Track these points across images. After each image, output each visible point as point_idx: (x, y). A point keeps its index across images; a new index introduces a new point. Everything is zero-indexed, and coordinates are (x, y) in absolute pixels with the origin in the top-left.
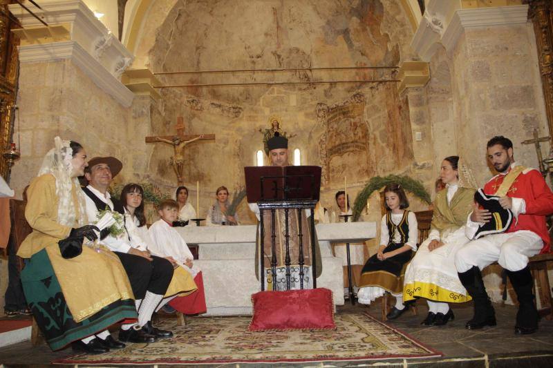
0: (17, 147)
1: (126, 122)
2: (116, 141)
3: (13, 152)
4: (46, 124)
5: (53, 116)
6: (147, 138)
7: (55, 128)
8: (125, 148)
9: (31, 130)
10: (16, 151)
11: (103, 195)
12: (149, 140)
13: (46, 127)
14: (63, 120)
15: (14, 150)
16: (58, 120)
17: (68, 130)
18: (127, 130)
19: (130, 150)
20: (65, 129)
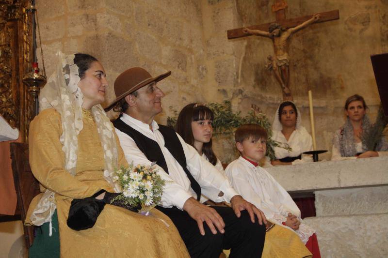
0: (40, 66)
1: (199, 11)
2: (186, 42)
3: (36, 76)
4: (79, 30)
5: (87, 16)
6: (229, 32)
7: (92, 33)
8: (202, 51)
9: (59, 40)
10: (40, 73)
11: (148, 126)
12: (233, 35)
13: (80, 33)
14: (102, 19)
15: (37, 72)
16: (95, 21)
17: (110, 34)
18: (201, 24)
19: (209, 55)
20: (106, 34)
